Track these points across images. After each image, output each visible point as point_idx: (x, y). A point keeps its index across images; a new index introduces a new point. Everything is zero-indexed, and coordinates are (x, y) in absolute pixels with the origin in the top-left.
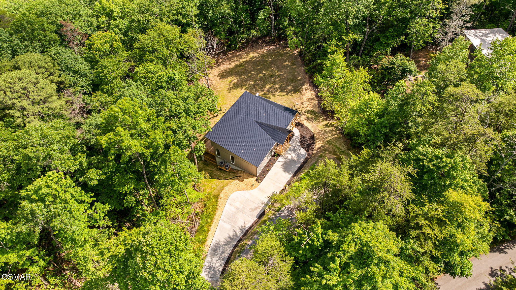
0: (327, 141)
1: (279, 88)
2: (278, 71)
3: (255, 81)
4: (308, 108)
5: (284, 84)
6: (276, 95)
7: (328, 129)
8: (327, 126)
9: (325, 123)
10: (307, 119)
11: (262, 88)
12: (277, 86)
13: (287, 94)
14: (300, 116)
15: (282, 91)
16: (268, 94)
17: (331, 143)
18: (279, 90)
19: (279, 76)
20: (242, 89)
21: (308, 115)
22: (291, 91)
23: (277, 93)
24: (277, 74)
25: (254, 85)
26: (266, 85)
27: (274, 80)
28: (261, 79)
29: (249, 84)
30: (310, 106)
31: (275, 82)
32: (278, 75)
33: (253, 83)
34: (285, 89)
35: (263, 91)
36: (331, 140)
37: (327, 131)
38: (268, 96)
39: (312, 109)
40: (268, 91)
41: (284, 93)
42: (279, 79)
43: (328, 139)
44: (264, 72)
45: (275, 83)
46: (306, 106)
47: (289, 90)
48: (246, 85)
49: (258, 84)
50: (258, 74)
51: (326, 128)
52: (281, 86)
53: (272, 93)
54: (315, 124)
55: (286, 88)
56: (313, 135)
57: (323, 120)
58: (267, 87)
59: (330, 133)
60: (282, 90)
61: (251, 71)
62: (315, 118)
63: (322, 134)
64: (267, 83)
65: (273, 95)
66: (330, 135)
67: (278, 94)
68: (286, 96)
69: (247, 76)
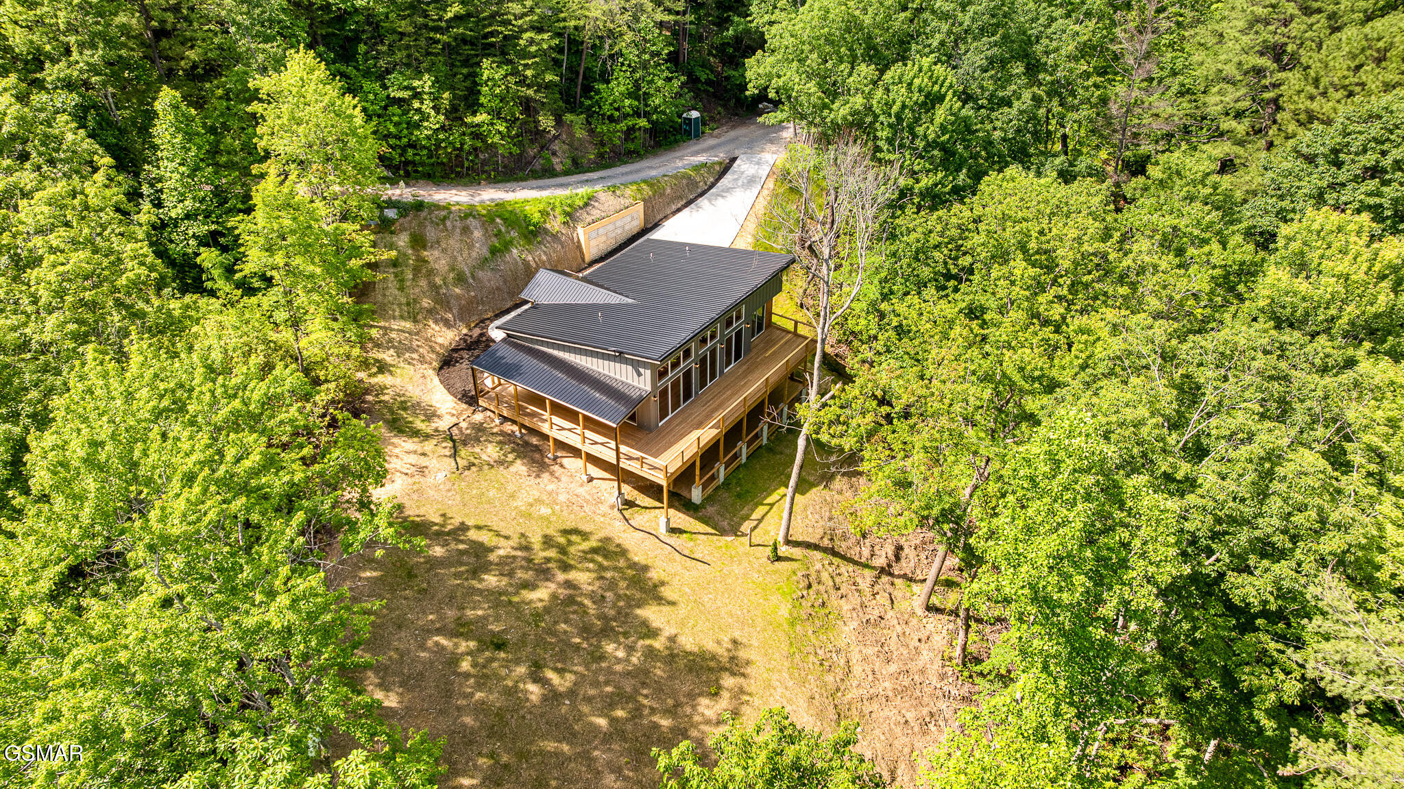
0: (415, 321)
1: (485, 567)
2: (454, 660)
3: (598, 656)
4: (409, 444)
5: (457, 575)
6: (514, 542)
7: (387, 356)
8: (383, 368)
9: (380, 379)
10: (431, 415)
11: (570, 600)
12: (491, 580)
13: (463, 528)
14: (455, 431)
15: (480, 550)
16: (548, 560)
17: (408, 304)
18: (493, 557)
19: (461, 629)
20: (672, 639)
21: (419, 424)
22: (439, 534)
23: (504, 549)
24: (465, 645)
25: (607, 632)
26: (547, 610)
27: (497, 619)
28: (564, 654)
29: (631, 649)
30: (397, 451)
31: (497, 605)
32: (467, 636)
33: (610, 648)
34: (462, 553)
35: (568, 584)
36: (402, 317)
37: (392, 352)
38: (552, 553)
39: (395, 440)
40: (543, 573)
41: (473, 535)
42: (470, 613)
43: (408, 325)
44: (534, 691)
45: (495, 598)
46: (413, 459)
47: (446, 544)
48: (650, 653)
49: (585, 630)
50: (572, 693)
51: (389, 360)
52: (475, 573)
53: (530, 561)
54: (414, 392)
55: (455, 559)
56: (441, 368)
57: (382, 389)
58: (540, 595)
59: (391, 341)
60: (479, 557)
61: (607, 738)
62: (405, 409)
63: (415, 351)
64: (537, 616)
65: (527, 548)
66: (393, 335)
67: (502, 542)
68: (470, 523)
69: (637, 712)
